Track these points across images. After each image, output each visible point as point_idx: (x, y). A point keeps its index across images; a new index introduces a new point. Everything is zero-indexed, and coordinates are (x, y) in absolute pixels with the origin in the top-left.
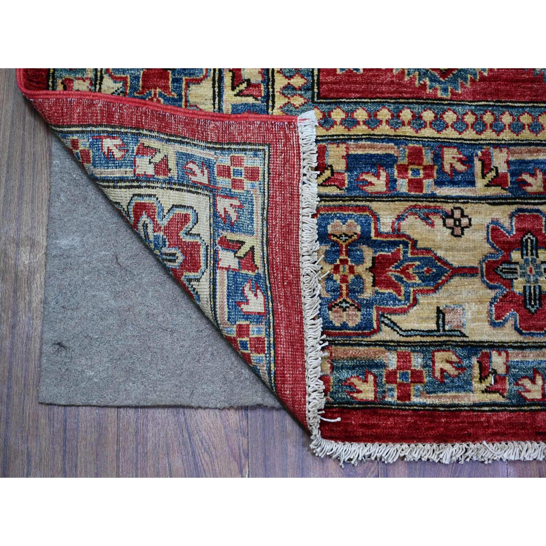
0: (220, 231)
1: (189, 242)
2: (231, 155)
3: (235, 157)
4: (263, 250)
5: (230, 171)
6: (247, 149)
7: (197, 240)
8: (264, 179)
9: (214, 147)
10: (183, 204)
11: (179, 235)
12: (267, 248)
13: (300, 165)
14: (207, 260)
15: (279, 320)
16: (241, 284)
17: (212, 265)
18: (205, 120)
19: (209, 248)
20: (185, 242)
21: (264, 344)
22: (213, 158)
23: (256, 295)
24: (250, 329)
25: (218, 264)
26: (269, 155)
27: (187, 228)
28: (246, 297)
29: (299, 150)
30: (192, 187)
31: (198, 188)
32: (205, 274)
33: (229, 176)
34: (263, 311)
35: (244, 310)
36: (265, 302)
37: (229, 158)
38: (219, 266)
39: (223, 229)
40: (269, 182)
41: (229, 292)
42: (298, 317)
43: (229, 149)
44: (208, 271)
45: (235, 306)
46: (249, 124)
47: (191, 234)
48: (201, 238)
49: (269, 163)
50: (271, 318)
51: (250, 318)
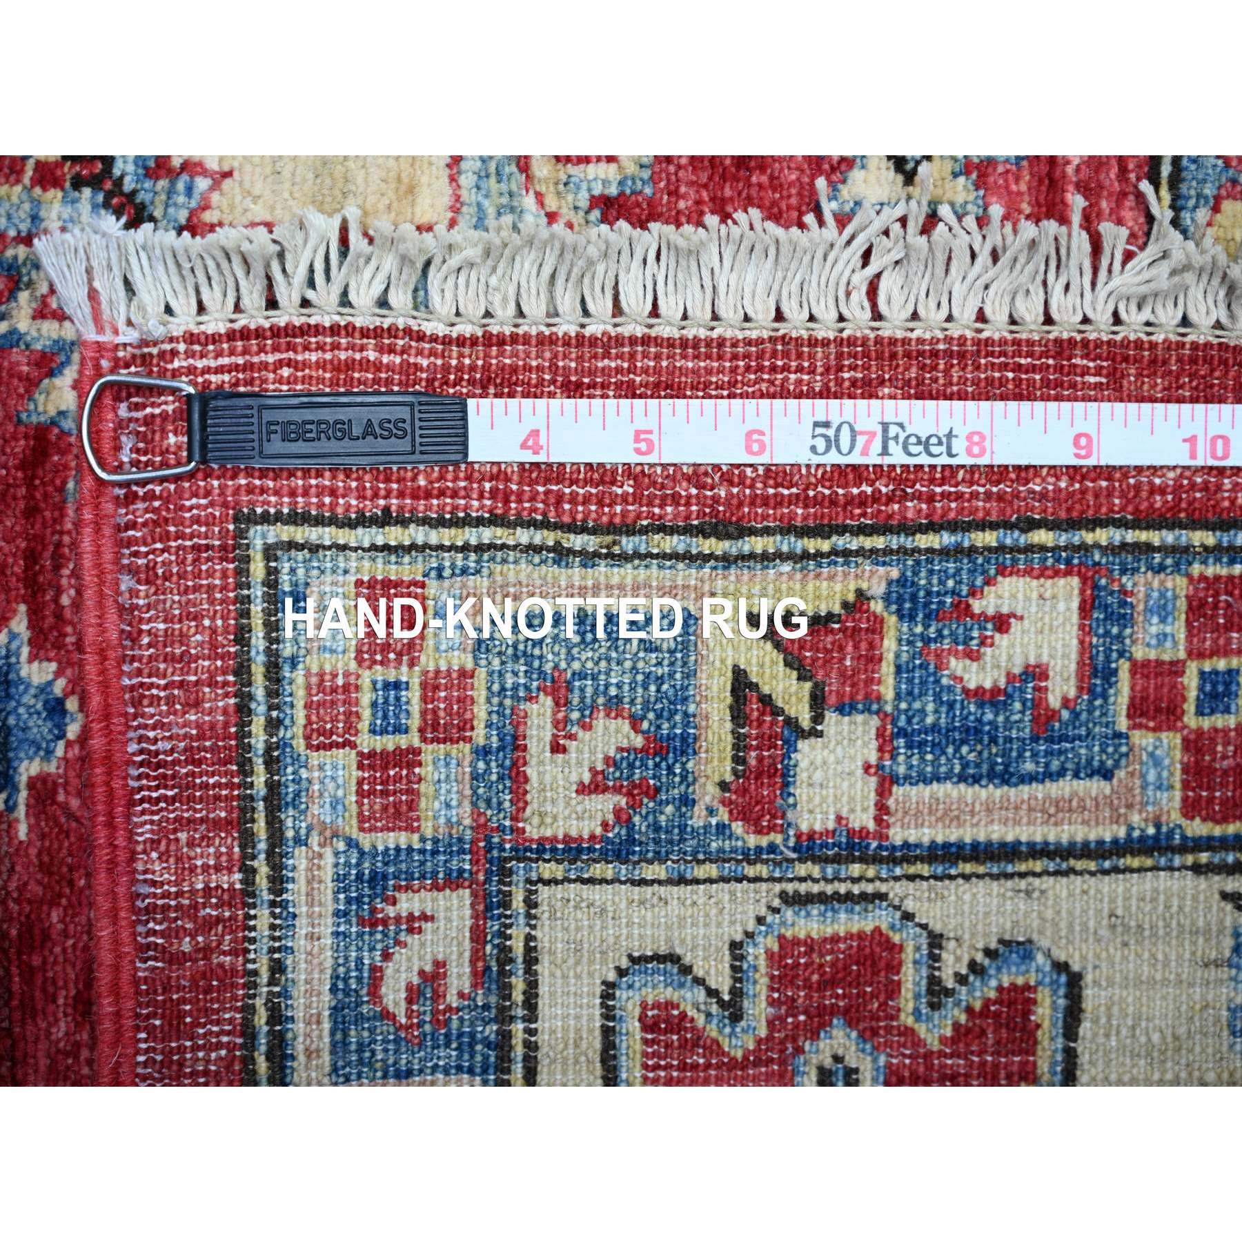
0: (697, 819)
1: (772, 1002)
2: (300, 744)
3: (309, 722)
4: (766, 558)
5: (384, 753)
6: (268, 651)
7: (756, 954)
8: (413, 547)
9: (270, 854)
10: (598, 1045)
11: (739, 1054)
12: (753, 532)
13: (335, 330)
14: (848, 897)
15: (1110, 493)
16: (951, 705)
17: (871, 873)
18: (134, 910)
19: (790, 888)
20: (770, 1023)
21: (1217, 578)
22: (329, 859)
23: (1002, 623)
24: (1152, 655)
25: (863, 833)
26: (296, 519)
27: (709, 1015)
28: (1010, 678)
29: (259, 333)
30: (505, 991)
31: (505, 955)
32: (909, 905)
33: (408, 758)
34: (1075, 581)
35: (1072, 693)
36: (1028, 572)
37: (315, 758)
38: (871, 826)
39: (687, 801)
40: (425, 521)
41: (992, 776)
42: (1085, 371)
43: (271, 763)
44: (896, 890)
45: (1050, 740)
46: (134, 638)
47: (737, 993)
48: (749, 935)
49: (333, 521)
50: (1102, 536)
51: (1108, 660)
